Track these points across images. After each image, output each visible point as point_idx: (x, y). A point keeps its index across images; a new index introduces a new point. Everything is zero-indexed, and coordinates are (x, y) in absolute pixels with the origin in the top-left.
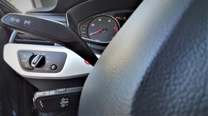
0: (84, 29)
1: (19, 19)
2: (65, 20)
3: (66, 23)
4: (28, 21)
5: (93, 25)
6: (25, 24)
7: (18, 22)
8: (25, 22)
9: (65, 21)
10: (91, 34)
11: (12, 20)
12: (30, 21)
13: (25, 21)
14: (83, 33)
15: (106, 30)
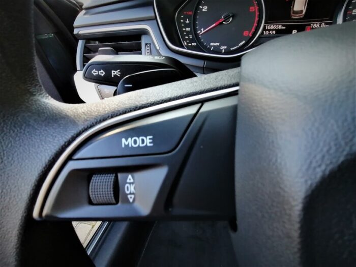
0: (187, 22)
1: (103, 70)
2: (153, 15)
3: (155, 21)
4: (116, 70)
5: (205, 9)
6: (113, 76)
7: (102, 75)
8: (113, 74)
9: (154, 18)
10: (203, 32)
11: (95, 74)
12: (119, 70)
13: (113, 71)
14: (185, 31)
15: (233, 16)
